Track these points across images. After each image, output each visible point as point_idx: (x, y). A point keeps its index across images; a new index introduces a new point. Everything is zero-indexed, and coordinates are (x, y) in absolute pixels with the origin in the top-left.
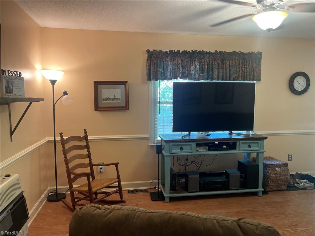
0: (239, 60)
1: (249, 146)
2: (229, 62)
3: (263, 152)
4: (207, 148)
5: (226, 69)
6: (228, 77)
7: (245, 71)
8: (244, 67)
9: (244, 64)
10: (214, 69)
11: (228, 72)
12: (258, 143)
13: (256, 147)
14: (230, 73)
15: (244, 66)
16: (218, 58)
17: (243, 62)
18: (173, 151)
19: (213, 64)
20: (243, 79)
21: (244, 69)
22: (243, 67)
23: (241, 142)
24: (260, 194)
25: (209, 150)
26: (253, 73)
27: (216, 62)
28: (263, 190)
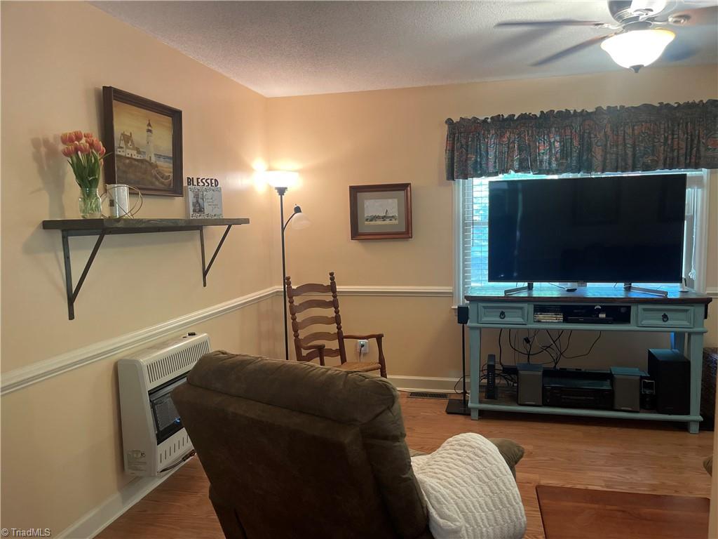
0: (660, 123)
1: (665, 318)
2: (633, 130)
3: (702, 333)
4: (561, 317)
5: (625, 145)
6: (630, 162)
7: (675, 147)
8: (673, 139)
9: (673, 131)
10: (595, 146)
11: (629, 152)
12: (687, 311)
13: (683, 320)
14: (634, 155)
15: (673, 135)
16: (605, 121)
17: (668, 125)
18: (485, 319)
19: (592, 136)
20: (667, 166)
21: (672, 142)
22: (670, 137)
23: (641, 307)
24: (694, 428)
25: (566, 320)
26: (698, 150)
27: (599, 132)
28: (701, 418)
